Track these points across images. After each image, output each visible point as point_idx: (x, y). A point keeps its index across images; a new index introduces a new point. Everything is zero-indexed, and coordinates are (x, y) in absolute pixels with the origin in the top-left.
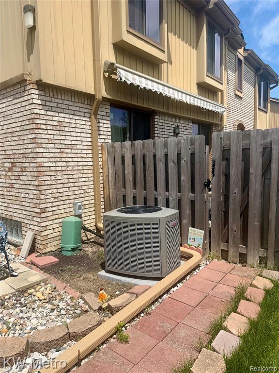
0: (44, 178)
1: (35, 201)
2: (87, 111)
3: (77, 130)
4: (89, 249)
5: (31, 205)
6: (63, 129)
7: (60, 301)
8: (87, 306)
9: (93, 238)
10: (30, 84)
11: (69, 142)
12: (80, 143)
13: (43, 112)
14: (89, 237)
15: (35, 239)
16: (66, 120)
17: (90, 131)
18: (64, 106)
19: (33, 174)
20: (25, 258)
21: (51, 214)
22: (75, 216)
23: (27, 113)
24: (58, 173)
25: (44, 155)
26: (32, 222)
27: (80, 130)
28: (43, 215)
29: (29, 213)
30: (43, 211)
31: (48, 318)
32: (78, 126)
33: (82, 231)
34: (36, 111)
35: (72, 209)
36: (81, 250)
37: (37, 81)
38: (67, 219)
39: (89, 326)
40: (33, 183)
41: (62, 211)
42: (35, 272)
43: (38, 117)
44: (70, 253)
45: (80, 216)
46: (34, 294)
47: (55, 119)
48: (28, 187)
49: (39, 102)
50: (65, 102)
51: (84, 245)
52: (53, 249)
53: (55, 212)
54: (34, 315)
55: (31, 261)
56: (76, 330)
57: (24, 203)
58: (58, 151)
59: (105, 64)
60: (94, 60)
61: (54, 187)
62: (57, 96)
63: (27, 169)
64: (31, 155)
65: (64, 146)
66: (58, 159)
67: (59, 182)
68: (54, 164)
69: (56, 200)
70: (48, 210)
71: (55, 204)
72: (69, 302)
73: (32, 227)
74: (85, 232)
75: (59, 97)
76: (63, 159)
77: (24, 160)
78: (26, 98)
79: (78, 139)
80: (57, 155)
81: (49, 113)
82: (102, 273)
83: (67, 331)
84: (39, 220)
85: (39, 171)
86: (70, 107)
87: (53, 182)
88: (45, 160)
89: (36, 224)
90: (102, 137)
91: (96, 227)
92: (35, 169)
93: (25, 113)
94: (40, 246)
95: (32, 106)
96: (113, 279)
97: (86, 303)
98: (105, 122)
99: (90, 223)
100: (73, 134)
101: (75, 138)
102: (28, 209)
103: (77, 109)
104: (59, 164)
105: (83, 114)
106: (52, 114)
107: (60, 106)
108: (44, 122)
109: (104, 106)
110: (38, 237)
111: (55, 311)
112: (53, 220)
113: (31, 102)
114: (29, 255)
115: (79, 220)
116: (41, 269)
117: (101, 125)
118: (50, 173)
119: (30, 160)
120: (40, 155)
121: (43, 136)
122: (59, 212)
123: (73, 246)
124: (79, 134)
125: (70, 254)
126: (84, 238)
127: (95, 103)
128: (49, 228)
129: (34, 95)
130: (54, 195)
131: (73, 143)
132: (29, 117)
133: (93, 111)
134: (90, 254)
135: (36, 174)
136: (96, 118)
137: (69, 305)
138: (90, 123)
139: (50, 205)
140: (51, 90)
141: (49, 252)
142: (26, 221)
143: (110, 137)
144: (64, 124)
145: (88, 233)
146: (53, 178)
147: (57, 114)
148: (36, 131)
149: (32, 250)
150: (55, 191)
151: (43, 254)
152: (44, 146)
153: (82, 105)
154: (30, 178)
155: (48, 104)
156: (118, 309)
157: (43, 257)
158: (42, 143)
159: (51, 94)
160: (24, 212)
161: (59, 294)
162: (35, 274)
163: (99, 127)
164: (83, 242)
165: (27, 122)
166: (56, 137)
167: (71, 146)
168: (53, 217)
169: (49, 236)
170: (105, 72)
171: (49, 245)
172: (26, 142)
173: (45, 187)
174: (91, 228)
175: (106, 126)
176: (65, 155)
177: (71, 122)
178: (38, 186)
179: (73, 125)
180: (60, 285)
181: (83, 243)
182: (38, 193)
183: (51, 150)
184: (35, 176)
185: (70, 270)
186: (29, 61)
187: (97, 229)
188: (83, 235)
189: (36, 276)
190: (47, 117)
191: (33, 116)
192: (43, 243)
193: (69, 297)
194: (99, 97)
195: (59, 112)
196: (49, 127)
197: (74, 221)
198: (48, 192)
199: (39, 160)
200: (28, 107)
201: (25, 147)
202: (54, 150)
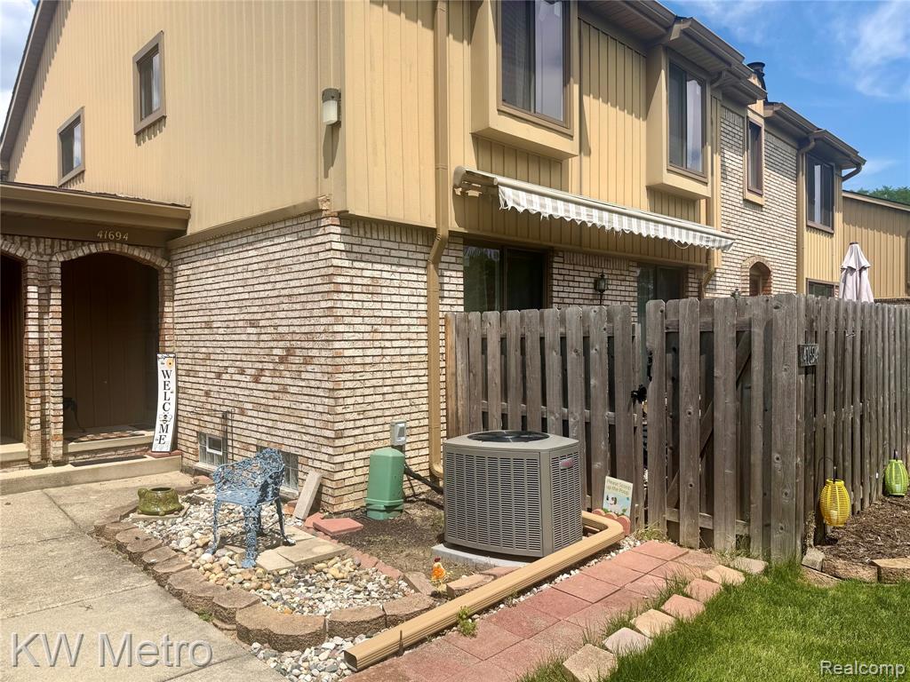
0: (344, 377)
1: (325, 417)
2: (421, 256)
3: (402, 291)
4: (416, 512)
5: (318, 424)
6: (379, 290)
7: (368, 581)
8: (413, 591)
9: (423, 493)
10: (327, 217)
11: (388, 313)
12: (406, 314)
13: (347, 264)
14: (417, 491)
15: (321, 486)
16: (385, 275)
17: (424, 292)
18: (382, 252)
19: (325, 369)
20: (304, 520)
21: (351, 441)
22: (393, 447)
23: (321, 264)
24: (367, 368)
25: (346, 336)
26: (318, 456)
27: (407, 292)
28: (338, 443)
29: (312, 439)
30: (340, 435)
31: (351, 601)
32: (405, 284)
33: (405, 478)
34: (335, 262)
35: (387, 435)
36: (401, 511)
37: (339, 213)
38: (377, 452)
39: (416, 609)
40: (324, 385)
41: (371, 437)
42: (322, 540)
43: (339, 272)
44: (381, 514)
45: (401, 448)
46: (325, 570)
47: (366, 273)
48: (314, 391)
49: (342, 247)
50: (385, 244)
51: (408, 505)
52: (351, 506)
53: (359, 439)
54: (328, 596)
55: (314, 524)
56: (395, 612)
57: (305, 421)
58: (369, 328)
59: (456, 173)
60: (437, 169)
61: (358, 392)
62: (372, 233)
63: (315, 361)
64: (323, 337)
65: (379, 321)
66: (368, 344)
67: (368, 384)
68: (360, 352)
69: (361, 417)
70: (347, 433)
71: (358, 424)
72: (383, 583)
73: (317, 464)
74: (409, 480)
75: (375, 236)
76: (377, 344)
77: (311, 344)
78: (319, 240)
79: (404, 306)
80: (367, 336)
81: (357, 264)
82: (440, 547)
83: (382, 613)
84: (331, 451)
85: (336, 365)
86: (393, 251)
87: (358, 384)
88: (346, 345)
89: (326, 458)
90: (446, 301)
91: (431, 472)
92: (329, 361)
93: (316, 265)
94: (331, 499)
95: (330, 254)
96: (458, 557)
97: (411, 586)
98: (454, 274)
99: (419, 463)
100: (394, 298)
101: (398, 306)
102: (312, 431)
103: (404, 254)
104: (369, 352)
105: (414, 263)
106: (362, 265)
107: (375, 251)
108: (348, 280)
109: (452, 246)
110: (328, 483)
111: (362, 594)
112: (354, 452)
113: (328, 246)
114: (309, 515)
115: (401, 454)
116: (333, 538)
117: (446, 280)
118: (353, 368)
119: (320, 345)
120: (339, 337)
121: (346, 304)
122: (365, 438)
123: (387, 502)
124: (405, 299)
125: (381, 516)
126: (408, 492)
127: (436, 243)
128: (347, 466)
129: (334, 236)
130: (358, 408)
131: (395, 313)
132: (323, 272)
133: (431, 257)
134: (419, 521)
135: (330, 369)
136: (437, 269)
137: (383, 588)
138: (425, 278)
139: (351, 425)
140: (361, 224)
141: (345, 511)
142: (306, 453)
143: (461, 302)
144: (381, 282)
145: (415, 482)
146: (357, 376)
147: (369, 266)
148: (335, 296)
149: (316, 506)
150: (360, 400)
151: (335, 513)
152: (347, 320)
153: (413, 248)
154: (319, 376)
155: (356, 249)
156: (462, 592)
157: (335, 519)
158: (343, 316)
159: (362, 232)
160: (305, 438)
161: (367, 573)
162: (324, 544)
163: (442, 284)
164: (406, 499)
165: (319, 280)
166: (366, 305)
167: (391, 321)
168: (355, 448)
169: (347, 482)
170: (455, 187)
171: (345, 498)
172: (316, 313)
173: (344, 393)
174: (422, 474)
175: (454, 281)
176: (379, 336)
177: (393, 277)
178: (333, 389)
179: (396, 283)
180: (367, 560)
181: (406, 502)
182: (332, 402)
183: (358, 328)
184: (328, 373)
185: (383, 542)
186: (326, 176)
187: (432, 475)
188: (406, 484)
189: (326, 546)
190: (352, 272)
191: (331, 271)
192: (337, 493)
193: (384, 576)
194: (443, 232)
195: (373, 263)
196: (356, 289)
197: (391, 455)
198: (349, 401)
199: (337, 345)
200: (322, 256)
201: (312, 322)
202: (362, 328)
